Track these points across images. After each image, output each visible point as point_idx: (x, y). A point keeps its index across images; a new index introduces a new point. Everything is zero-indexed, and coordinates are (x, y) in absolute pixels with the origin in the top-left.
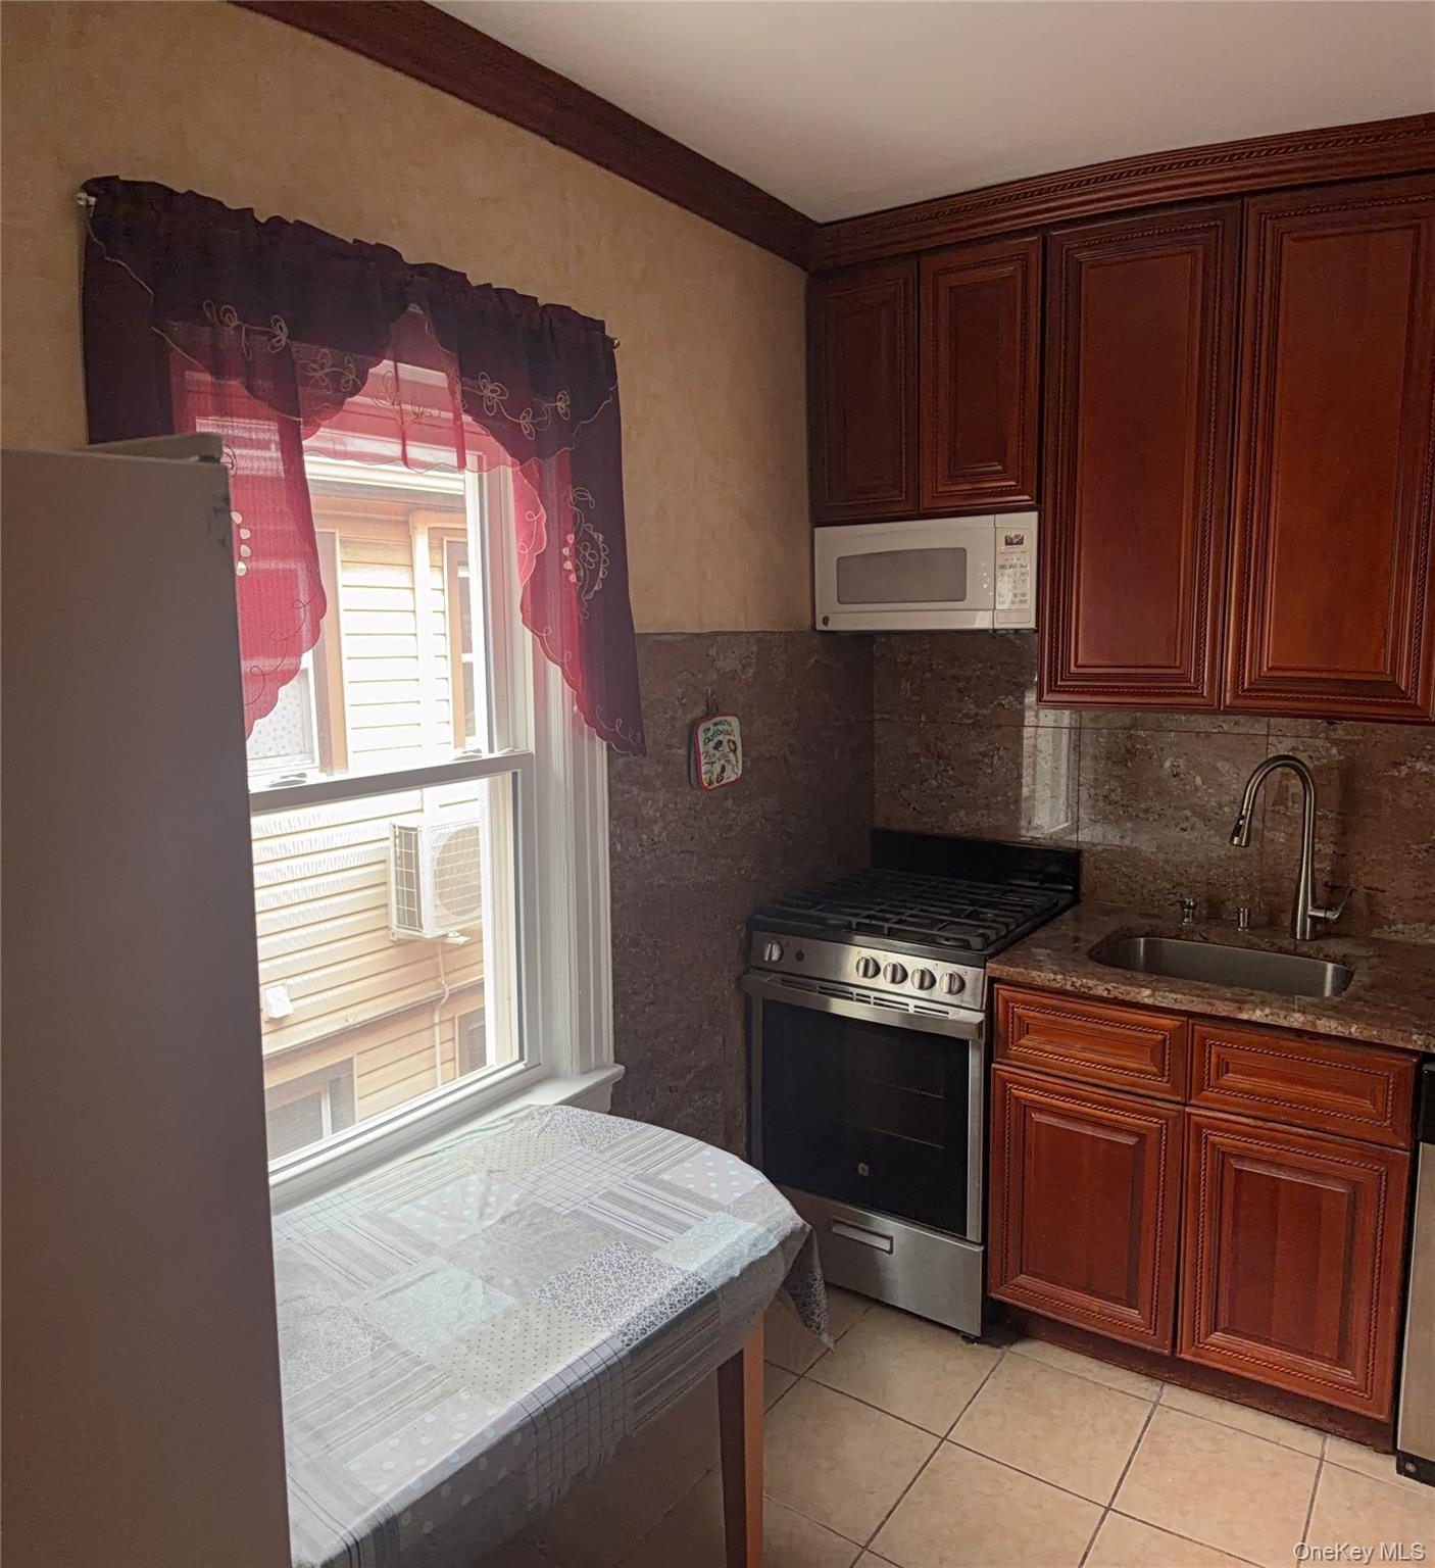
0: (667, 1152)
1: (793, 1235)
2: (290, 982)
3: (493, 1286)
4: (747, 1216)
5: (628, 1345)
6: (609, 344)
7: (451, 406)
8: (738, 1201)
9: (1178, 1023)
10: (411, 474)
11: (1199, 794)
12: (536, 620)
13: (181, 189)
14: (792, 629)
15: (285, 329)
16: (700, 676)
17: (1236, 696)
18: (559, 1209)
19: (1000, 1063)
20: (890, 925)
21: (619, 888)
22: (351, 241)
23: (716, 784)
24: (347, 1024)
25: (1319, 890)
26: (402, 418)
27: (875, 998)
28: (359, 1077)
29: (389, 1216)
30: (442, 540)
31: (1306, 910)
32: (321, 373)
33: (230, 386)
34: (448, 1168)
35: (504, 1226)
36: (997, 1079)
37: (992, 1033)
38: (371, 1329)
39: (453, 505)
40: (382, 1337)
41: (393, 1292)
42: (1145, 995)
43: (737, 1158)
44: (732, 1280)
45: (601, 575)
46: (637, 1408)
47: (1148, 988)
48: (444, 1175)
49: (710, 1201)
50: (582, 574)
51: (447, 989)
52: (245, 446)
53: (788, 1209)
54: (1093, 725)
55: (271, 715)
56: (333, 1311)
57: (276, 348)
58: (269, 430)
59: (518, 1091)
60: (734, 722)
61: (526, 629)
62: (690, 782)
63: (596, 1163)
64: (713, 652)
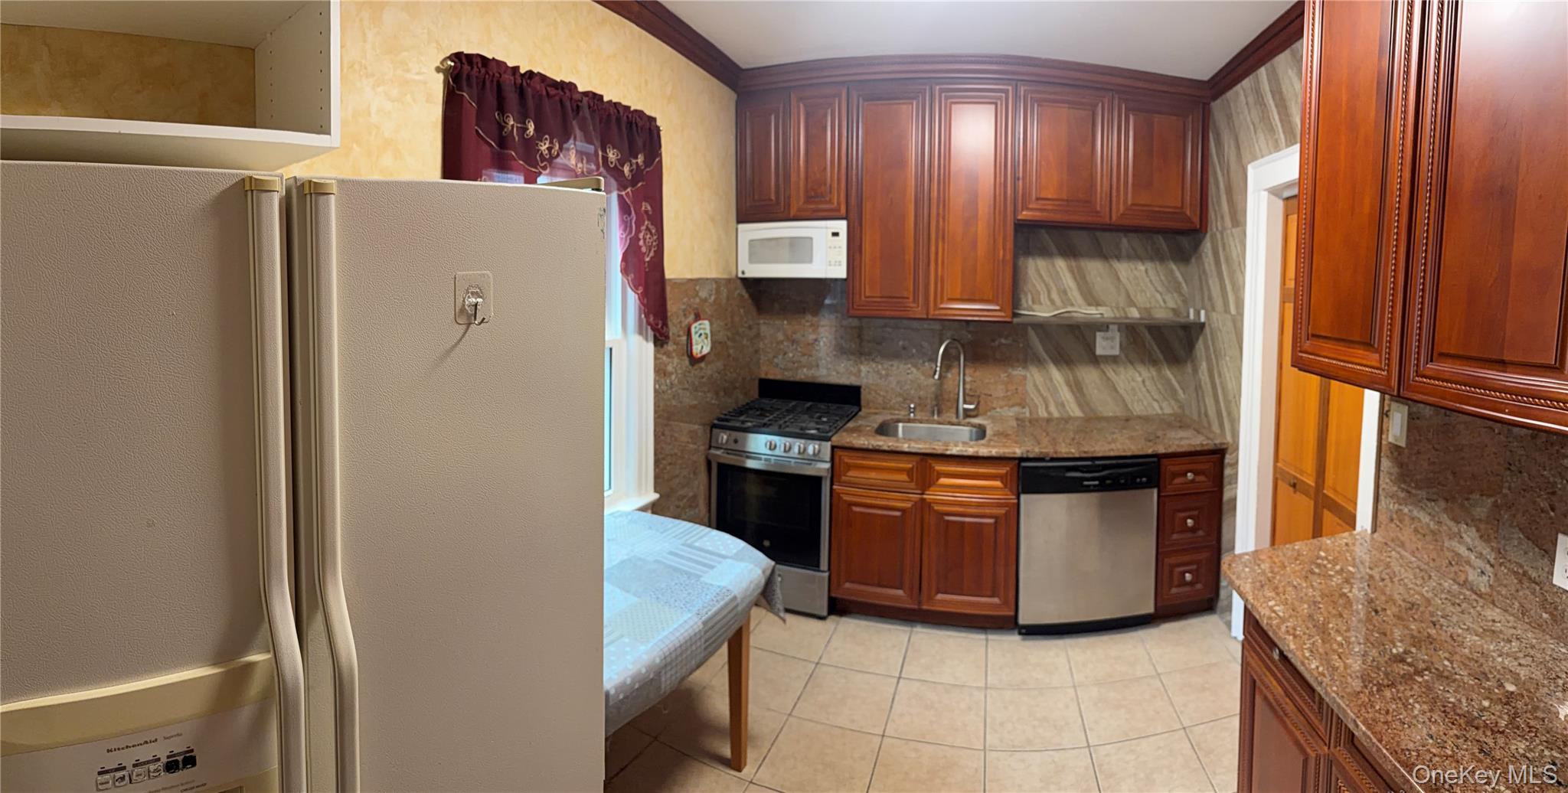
0: (694, 533)
1: (768, 567)
5: (701, 619)
6: (659, 130)
7: (596, 163)
9: (919, 458)
14: (728, 277)
15: (533, 125)
16: (692, 300)
18: (648, 558)
19: (837, 486)
23: (699, 355)
25: (966, 397)
27: (774, 460)
31: (962, 406)
32: (544, 148)
36: (835, 493)
37: (833, 472)
42: (905, 447)
43: (730, 535)
45: (654, 248)
49: (722, 555)
53: (761, 555)
54: (867, 325)
57: (528, 135)
60: (706, 323)
61: (620, 275)
62: (688, 354)
63: (661, 538)
64: (697, 288)
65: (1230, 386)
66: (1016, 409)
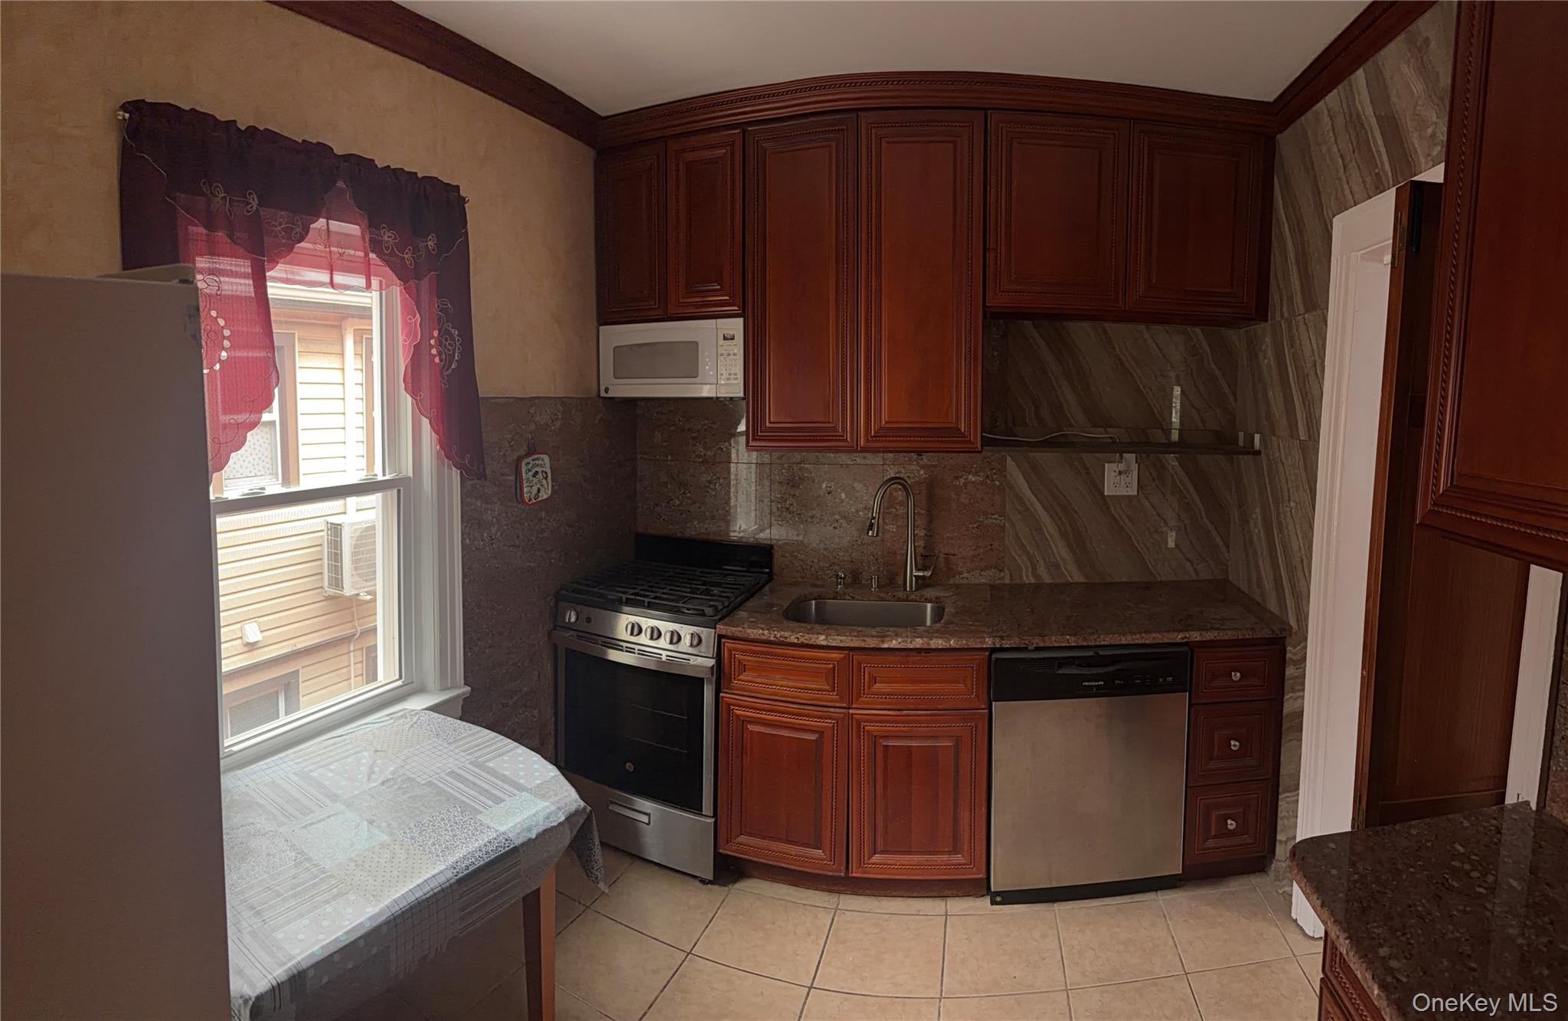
0: (494, 747)
1: (577, 813)
2: (261, 620)
3: (374, 826)
4: (543, 797)
5: (456, 876)
6: (463, 201)
7: (362, 248)
8: (538, 786)
9: (842, 656)
10: (336, 293)
11: (844, 504)
12: (414, 390)
13: (187, 108)
14: (584, 396)
15: (256, 198)
16: (523, 427)
17: (867, 441)
18: (419, 780)
19: (726, 693)
20: (650, 600)
21: (469, 569)
22: (300, 141)
23: (534, 501)
24: (296, 648)
25: (918, 558)
26: (331, 256)
27: (639, 650)
28: (303, 682)
29: (311, 774)
30: (362, 337)
31: (912, 572)
32: (279, 228)
33: (217, 235)
34: (349, 747)
35: (383, 787)
36: (724, 703)
37: (721, 674)
38: (296, 847)
39: (364, 313)
40: (302, 853)
41: (311, 824)
42: (821, 640)
43: (539, 756)
44: (530, 840)
45: (456, 358)
46: (462, 919)
47: (823, 634)
48: (346, 751)
49: (520, 784)
50: (444, 357)
51: (359, 629)
52: (228, 276)
53: (573, 794)
54: (779, 461)
55: (243, 448)
56: (272, 833)
57: (250, 212)
58: (244, 266)
59: (397, 699)
60: (546, 458)
61: (408, 395)
62: (517, 500)
63: (445, 751)
64: (532, 411)
65: (1295, 546)
66: (991, 572)
